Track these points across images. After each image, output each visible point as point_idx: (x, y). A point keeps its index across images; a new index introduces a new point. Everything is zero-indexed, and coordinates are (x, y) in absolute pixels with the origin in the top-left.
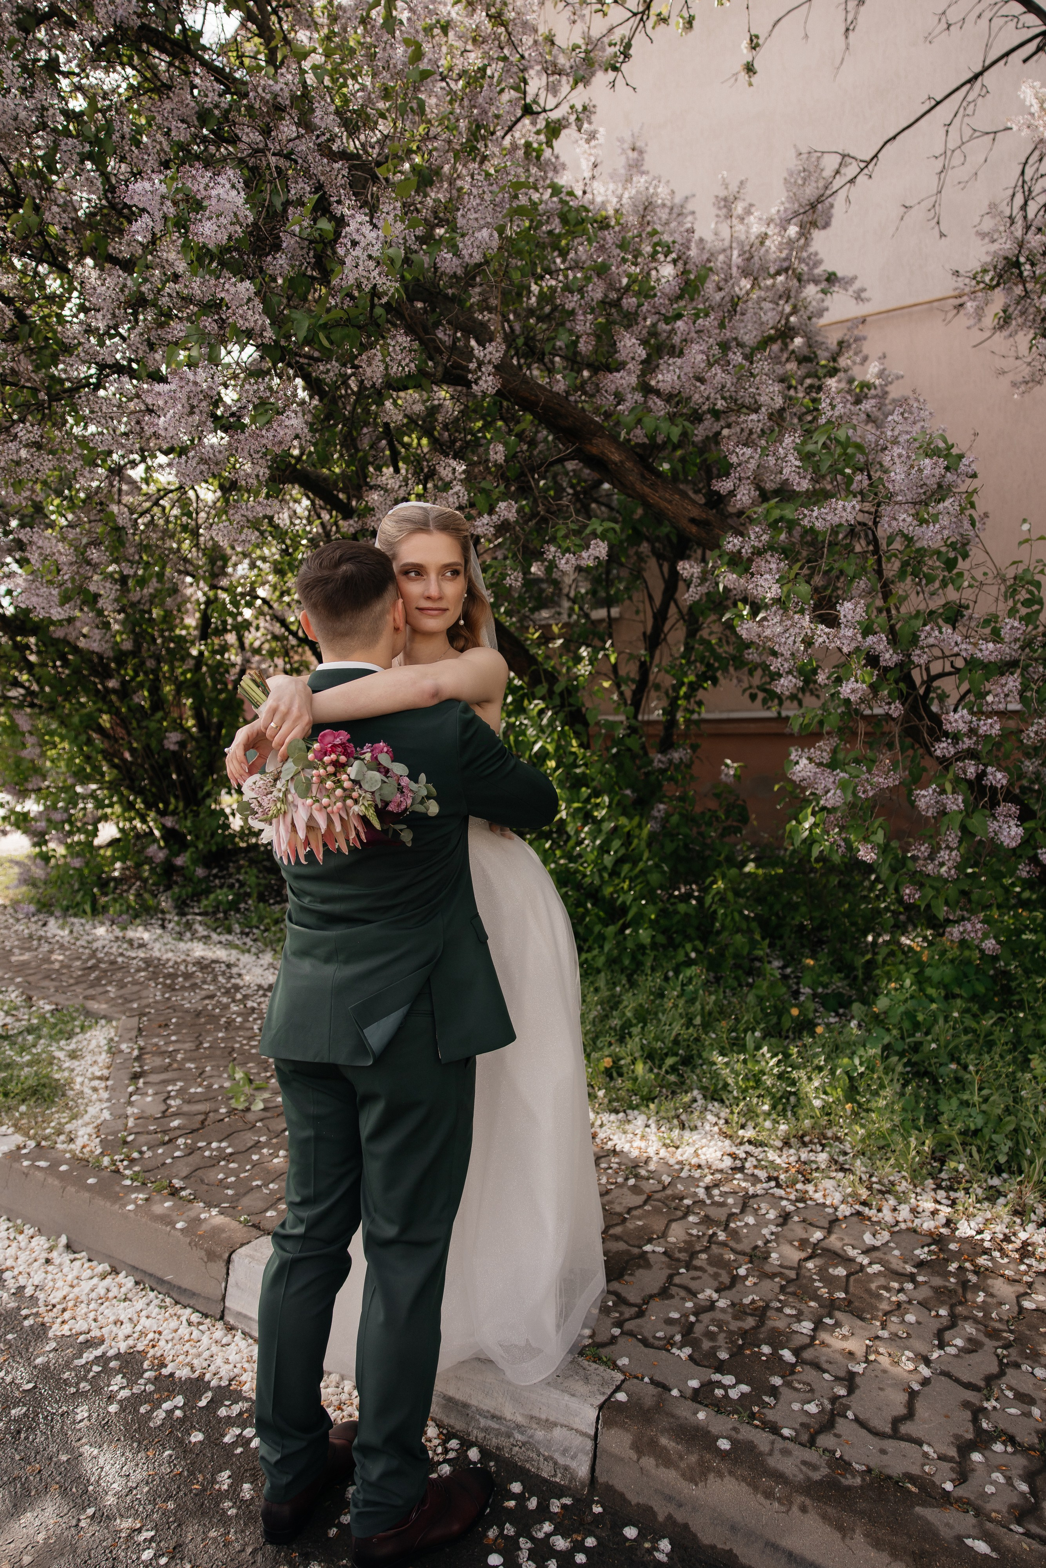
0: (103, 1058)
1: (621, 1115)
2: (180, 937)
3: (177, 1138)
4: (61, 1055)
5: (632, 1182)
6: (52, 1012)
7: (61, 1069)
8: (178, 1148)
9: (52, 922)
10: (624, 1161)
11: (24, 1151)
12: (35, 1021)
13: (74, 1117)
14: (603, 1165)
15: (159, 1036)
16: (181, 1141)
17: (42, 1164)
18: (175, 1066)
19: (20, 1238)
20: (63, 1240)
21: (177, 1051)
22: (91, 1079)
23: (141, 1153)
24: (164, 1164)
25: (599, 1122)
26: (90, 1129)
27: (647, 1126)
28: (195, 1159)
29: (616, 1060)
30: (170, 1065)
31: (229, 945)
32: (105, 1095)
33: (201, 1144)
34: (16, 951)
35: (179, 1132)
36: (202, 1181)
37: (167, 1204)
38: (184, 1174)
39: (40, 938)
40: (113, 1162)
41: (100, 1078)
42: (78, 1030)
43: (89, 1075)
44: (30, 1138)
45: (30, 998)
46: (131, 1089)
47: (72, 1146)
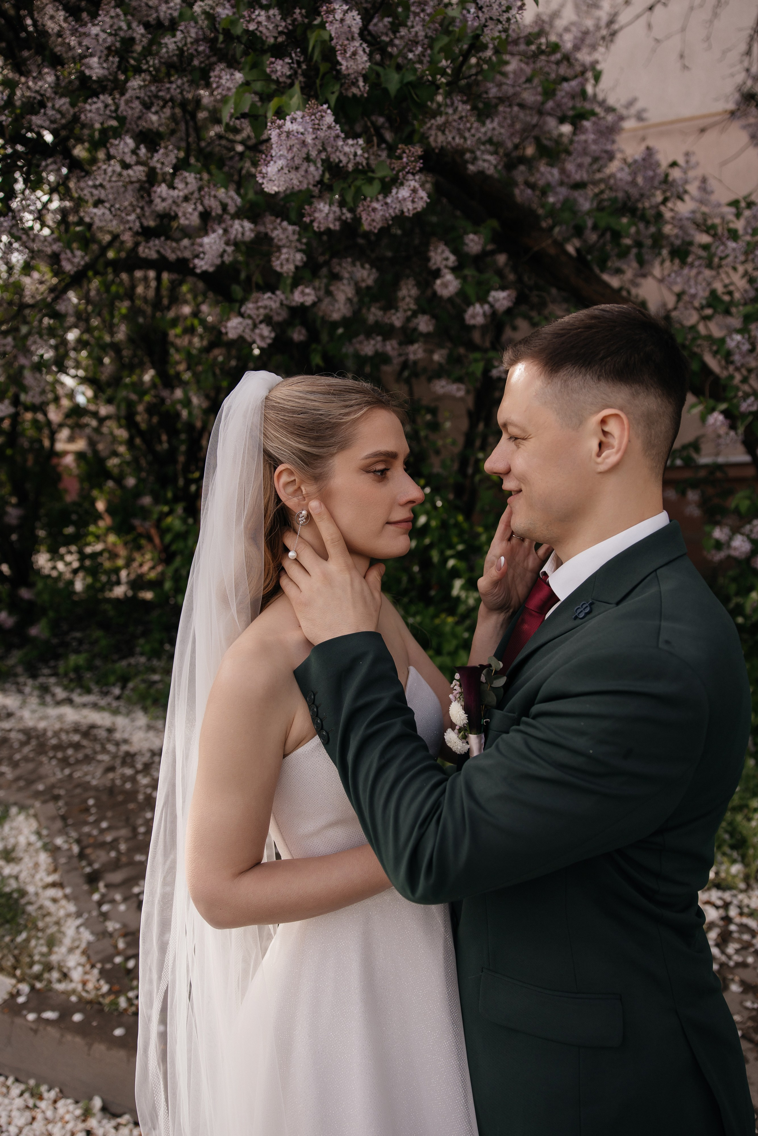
0: (43, 858)
2: (43, 703)
7: (6, 879)
11: (21, 1000)
13: (53, 943)
15: (86, 823)
17: (49, 1015)
20: (97, 1103)
21: (116, 840)
22: (44, 888)
26: (79, 958)
31: (95, 706)
32: (72, 908)
41: (54, 885)
43: (39, 882)
44: (20, 980)
46: (96, 897)
47: (71, 984)
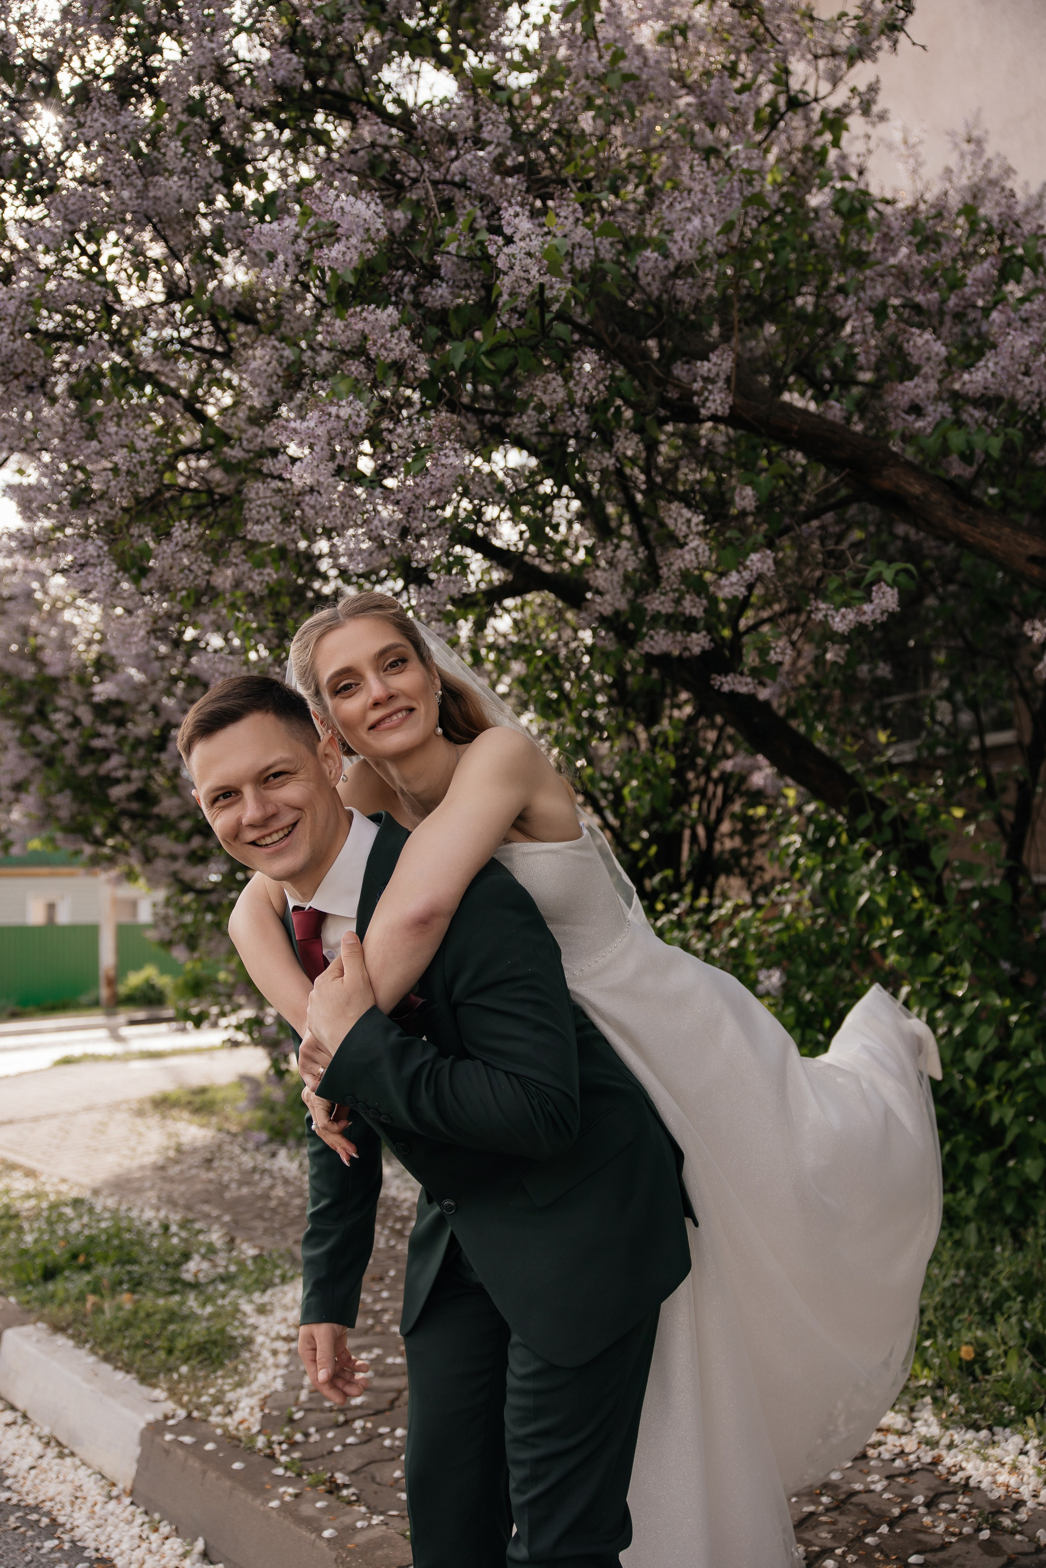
1: (984, 1433)
3: (354, 1420)
4: (247, 1308)
5: (985, 1534)
6: (255, 1258)
7: (243, 1325)
8: (353, 1432)
9: (283, 1153)
10: (979, 1502)
11: (171, 1422)
12: (233, 1268)
13: (239, 1385)
14: (944, 1506)
16: (358, 1424)
17: (187, 1439)
18: (378, 1328)
19: (154, 1537)
20: (200, 1545)
22: (274, 1340)
23: (307, 1435)
24: (331, 1452)
25: (945, 1441)
26: (255, 1401)
27: (1023, 1453)
28: (370, 1449)
29: (981, 1348)
30: (372, 1326)
32: (284, 1360)
33: (383, 1430)
34: (233, 1186)
35: (360, 1412)
36: (373, 1479)
37: (319, 1505)
38: (352, 1467)
39: (264, 1171)
40: (269, 1445)
41: (285, 1338)
42: (277, 1280)
43: (273, 1334)
44: (182, 1406)
45: (232, 1240)
47: (228, 1420)
